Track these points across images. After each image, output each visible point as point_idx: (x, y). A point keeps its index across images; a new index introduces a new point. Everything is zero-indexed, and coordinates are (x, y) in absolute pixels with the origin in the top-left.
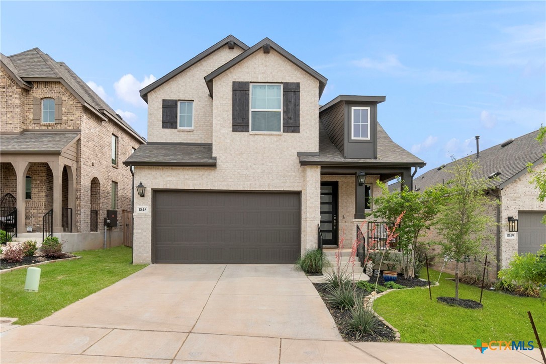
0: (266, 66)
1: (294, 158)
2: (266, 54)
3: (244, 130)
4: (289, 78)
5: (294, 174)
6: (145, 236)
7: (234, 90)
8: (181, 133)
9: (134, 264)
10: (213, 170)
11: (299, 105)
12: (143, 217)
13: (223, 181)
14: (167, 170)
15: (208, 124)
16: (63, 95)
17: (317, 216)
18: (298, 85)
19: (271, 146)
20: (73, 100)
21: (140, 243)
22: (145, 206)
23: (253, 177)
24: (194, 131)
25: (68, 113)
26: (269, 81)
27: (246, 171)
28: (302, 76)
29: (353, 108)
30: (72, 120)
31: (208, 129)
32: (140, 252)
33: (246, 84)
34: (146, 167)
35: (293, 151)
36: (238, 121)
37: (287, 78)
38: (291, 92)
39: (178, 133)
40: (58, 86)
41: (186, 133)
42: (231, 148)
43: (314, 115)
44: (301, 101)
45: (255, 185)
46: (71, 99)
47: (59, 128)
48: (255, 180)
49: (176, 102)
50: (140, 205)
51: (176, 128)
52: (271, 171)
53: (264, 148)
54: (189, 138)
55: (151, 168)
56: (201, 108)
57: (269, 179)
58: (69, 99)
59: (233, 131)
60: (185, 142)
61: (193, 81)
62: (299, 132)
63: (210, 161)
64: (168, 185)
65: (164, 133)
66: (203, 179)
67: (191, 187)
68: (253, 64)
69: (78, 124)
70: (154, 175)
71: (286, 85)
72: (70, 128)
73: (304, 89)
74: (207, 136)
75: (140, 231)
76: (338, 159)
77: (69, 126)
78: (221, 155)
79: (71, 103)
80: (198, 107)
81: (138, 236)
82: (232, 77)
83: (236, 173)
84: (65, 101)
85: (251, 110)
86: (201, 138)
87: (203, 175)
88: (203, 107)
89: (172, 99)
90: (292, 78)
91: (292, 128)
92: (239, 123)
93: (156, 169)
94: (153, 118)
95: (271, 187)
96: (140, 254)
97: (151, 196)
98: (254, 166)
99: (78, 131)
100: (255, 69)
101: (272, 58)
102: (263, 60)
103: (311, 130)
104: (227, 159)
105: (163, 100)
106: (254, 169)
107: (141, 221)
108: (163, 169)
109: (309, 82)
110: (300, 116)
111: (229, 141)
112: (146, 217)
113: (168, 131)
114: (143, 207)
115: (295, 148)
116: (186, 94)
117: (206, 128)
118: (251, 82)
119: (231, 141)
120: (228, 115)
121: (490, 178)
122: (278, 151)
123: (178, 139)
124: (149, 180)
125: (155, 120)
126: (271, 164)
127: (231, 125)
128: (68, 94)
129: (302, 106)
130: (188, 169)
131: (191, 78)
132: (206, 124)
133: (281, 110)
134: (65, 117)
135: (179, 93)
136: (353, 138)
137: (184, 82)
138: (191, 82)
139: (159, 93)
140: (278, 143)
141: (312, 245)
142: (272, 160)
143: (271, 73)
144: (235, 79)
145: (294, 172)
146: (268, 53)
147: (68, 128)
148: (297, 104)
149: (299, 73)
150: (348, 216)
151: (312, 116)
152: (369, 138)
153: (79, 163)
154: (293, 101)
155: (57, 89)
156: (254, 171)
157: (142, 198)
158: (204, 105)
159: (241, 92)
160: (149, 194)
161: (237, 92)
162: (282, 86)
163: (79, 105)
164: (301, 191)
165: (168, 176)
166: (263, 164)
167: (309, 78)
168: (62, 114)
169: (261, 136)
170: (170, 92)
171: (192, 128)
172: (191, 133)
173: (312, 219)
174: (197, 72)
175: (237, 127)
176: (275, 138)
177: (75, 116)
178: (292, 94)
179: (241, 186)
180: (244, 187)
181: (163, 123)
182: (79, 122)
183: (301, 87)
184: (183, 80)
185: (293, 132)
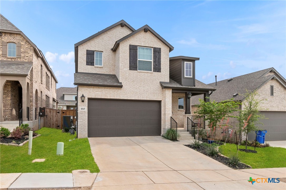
0: (145, 38)
1: (159, 84)
2: (145, 32)
3: (135, 69)
4: (156, 45)
5: (158, 92)
6: (84, 123)
7: (130, 49)
8: (96, 68)
9: (78, 138)
10: (120, 89)
11: (160, 59)
12: (83, 113)
13: (125, 95)
14: (96, 88)
15: (111, 64)
16: (22, 41)
17: (170, 113)
18: (160, 49)
19: (148, 78)
20: (28, 45)
21: (82, 127)
22: (85, 107)
23: (139, 93)
24: (104, 68)
25: (24, 52)
26: (147, 46)
27: (136, 90)
28: (162, 45)
29: (185, 62)
30: (27, 56)
31: (110, 67)
32: (82, 132)
33: (136, 47)
34: (85, 86)
35: (158, 81)
36: (132, 65)
37: (155, 45)
38: (157, 52)
39: (95, 68)
40: (18, 36)
41: (99, 68)
42: (129, 78)
43: (167, 64)
44: (162, 57)
45: (140, 97)
46: (27, 44)
47: (19, 60)
48: (140, 95)
49: (93, 51)
50: (81, 106)
51: (94, 65)
52: (148, 91)
53: (145, 79)
54: (101, 71)
55: (88, 87)
56: (107, 56)
57: (147, 94)
58: (25, 44)
59: (130, 70)
60: (98, 73)
61: (103, 41)
62: (160, 72)
63: (119, 84)
64: (97, 96)
65: (87, 68)
66: (115, 94)
67: (109, 98)
68: (139, 37)
69: (31, 59)
70: (89, 91)
71: (155, 49)
72: (26, 61)
73: (163, 51)
74: (110, 71)
75: (81, 120)
76: (178, 86)
77: (26, 60)
78: (124, 81)
79: (27, 46)
80: (105, 55)
81: (80, 123)
82: (129, 42)
83: (131, 91)
84: (23, 45)
85: (138, 59)
86: (107, 71)
87: (115, 91)
88: (108, 56)
89: (91, 50)
90: (157, 46)
91: (158, 70)
92: (133, 66)
93: (90, 87)
94: (81, 59)
95: (148, 98)
96: (82, 133)
97: (87, 102)
98: (140, 88)
99: (31, 63)
100: (140, 39)
101: (148, 35)
102: (144, 35)
103: (166, 71)
104: (127, 84)
105: (87, 50)
106: (140, 89)
107: (82, 115)
108: (94, 88)
109: (165, 48)
110: (161, 64)
111: (127, 75)
112: (85, 113)
113: (89, 67)
114: (83, 107)
115: (159, 80)
116: (99, 48)
117: (110, 66)
118: (138, 46)
119: (128, 74)
120: (127, 62)
121: (234, 96)
122: (151, 80)
123: (94, 71)
124: (86, 93)
125: (82, 61)
126: (147, 87)
127: (129, 66)
128: (25, 41)
129: (162, 59)
130: (107, 88)
131: (102, 40)
132: (110, 64)
133: (152, 61)
134: (23, 54)
135: (95, 47)
136: (185, 76)
137: (98, 42)
138: (102, 42)
139: (84, 46)
140: (151, 77)
141: (168, 127)
142: (148, 85)
143: (148, 42)
144: (131, 44)
145: (158, 91)
146: (147, 32)
147: (25, 61)
148: (159, 58)
149: (160, 43)
150: (174, 112)
151: (166, 65)
152: (192, 77)
153: (32, 81)
154: (158, 56)
155: (18, 37)
156: (140, 90)
157: (83, 103)
158: (108, 55)
159: (133, 50)
160: (86, 101)
161: (132, 50)
162: (152, 49)
163: (32, 48)
164: (161, 101)
165: (97, 91)
166: (144, 87)
167: (165, 46)
168: (21, 53)
169: (143, 73)
170: (91, 46)
171: (102, 66)
172: (102, 69)
173: (168, 114)
174: (105, 37)
175: (132, 68)
176: (149, 74)
177: (29, 54)
178: (157, 53)
179: (134, 98)
180: (135, 98)
181: (87, 62)
182: (32, 58)
183: (162, 50)
184: (98, 41)
185: (158, 72)
